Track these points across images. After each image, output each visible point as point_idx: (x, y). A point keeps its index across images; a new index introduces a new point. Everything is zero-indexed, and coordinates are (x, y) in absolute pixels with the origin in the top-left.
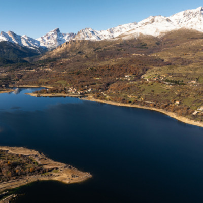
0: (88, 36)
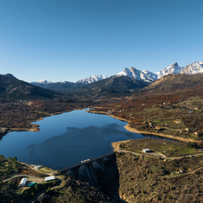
0: (196, 70)
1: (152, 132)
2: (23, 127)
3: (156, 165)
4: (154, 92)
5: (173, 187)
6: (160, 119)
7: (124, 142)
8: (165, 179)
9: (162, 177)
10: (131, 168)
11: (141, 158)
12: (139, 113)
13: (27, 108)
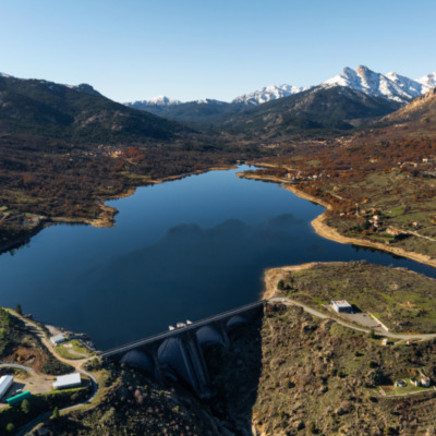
1: (375, 241)
2: (78, 216)
3: (358, 355)
4: (406, 128)
5: (394, 426)
6: (404, 206)
7: (297, 269)
8: (374, 400)
9: (368, 394)
10: (293, 354)
11: (322, 326)
12: (355, 186)
13: (108, 166)
